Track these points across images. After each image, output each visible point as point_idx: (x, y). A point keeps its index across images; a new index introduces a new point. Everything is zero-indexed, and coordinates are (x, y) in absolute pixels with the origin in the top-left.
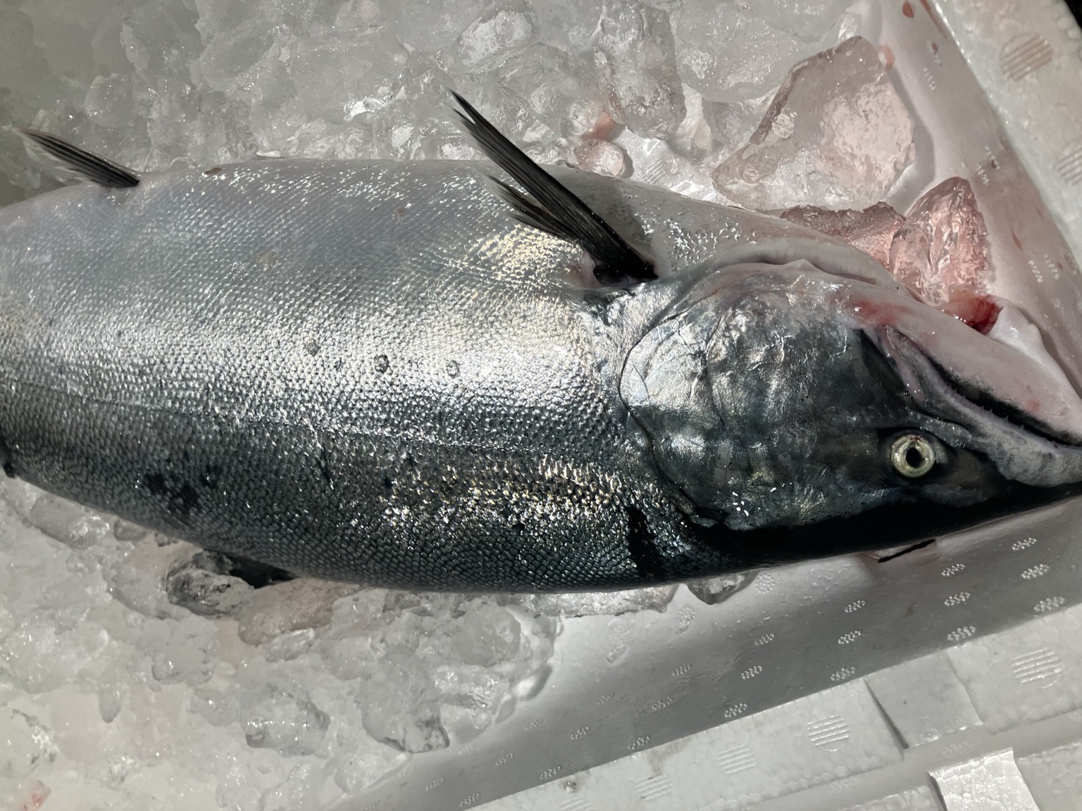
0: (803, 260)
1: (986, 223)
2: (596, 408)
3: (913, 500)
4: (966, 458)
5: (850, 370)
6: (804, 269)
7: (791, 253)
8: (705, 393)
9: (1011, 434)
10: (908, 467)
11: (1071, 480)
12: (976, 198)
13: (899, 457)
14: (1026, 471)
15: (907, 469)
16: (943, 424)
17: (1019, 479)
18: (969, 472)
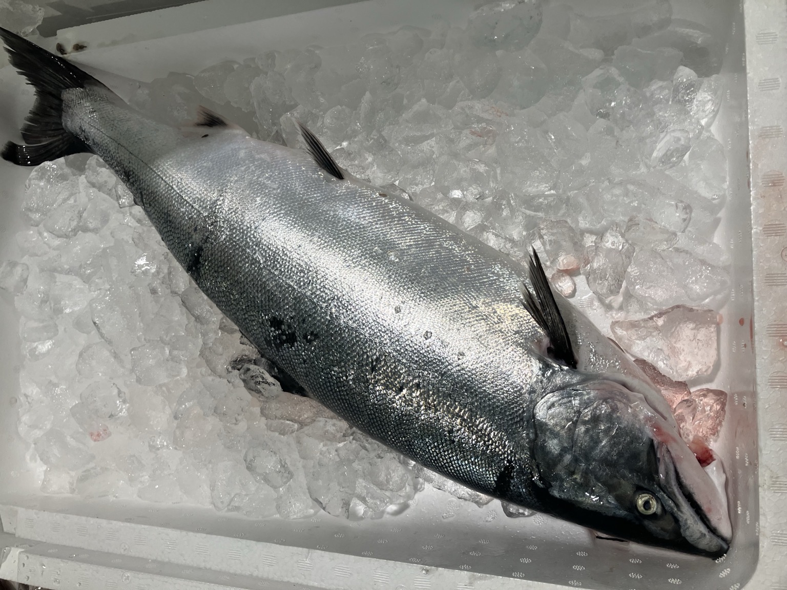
0: (642, 395)
1: (726, 416)
2: (519, 410)
3: (637, 523)
4: (668, 517)
5: (639, 454)
6: (641, 399)
7: (637, 388)
8: (571, 430)
9: (693, 517)
10: (642, 508)
11: (708, 550)
12: (727, 404)
13: (640, 502)
14: (692, 536)
15: (641, 509)
16: (666, 497)
17: (687, 538)
18: (668, 525)
